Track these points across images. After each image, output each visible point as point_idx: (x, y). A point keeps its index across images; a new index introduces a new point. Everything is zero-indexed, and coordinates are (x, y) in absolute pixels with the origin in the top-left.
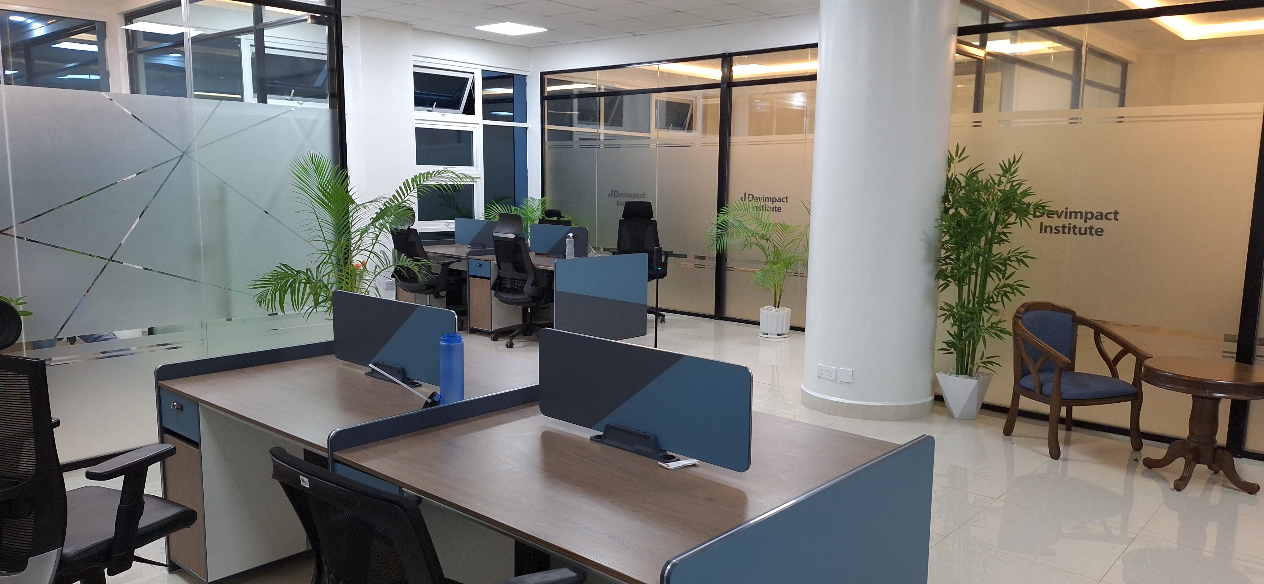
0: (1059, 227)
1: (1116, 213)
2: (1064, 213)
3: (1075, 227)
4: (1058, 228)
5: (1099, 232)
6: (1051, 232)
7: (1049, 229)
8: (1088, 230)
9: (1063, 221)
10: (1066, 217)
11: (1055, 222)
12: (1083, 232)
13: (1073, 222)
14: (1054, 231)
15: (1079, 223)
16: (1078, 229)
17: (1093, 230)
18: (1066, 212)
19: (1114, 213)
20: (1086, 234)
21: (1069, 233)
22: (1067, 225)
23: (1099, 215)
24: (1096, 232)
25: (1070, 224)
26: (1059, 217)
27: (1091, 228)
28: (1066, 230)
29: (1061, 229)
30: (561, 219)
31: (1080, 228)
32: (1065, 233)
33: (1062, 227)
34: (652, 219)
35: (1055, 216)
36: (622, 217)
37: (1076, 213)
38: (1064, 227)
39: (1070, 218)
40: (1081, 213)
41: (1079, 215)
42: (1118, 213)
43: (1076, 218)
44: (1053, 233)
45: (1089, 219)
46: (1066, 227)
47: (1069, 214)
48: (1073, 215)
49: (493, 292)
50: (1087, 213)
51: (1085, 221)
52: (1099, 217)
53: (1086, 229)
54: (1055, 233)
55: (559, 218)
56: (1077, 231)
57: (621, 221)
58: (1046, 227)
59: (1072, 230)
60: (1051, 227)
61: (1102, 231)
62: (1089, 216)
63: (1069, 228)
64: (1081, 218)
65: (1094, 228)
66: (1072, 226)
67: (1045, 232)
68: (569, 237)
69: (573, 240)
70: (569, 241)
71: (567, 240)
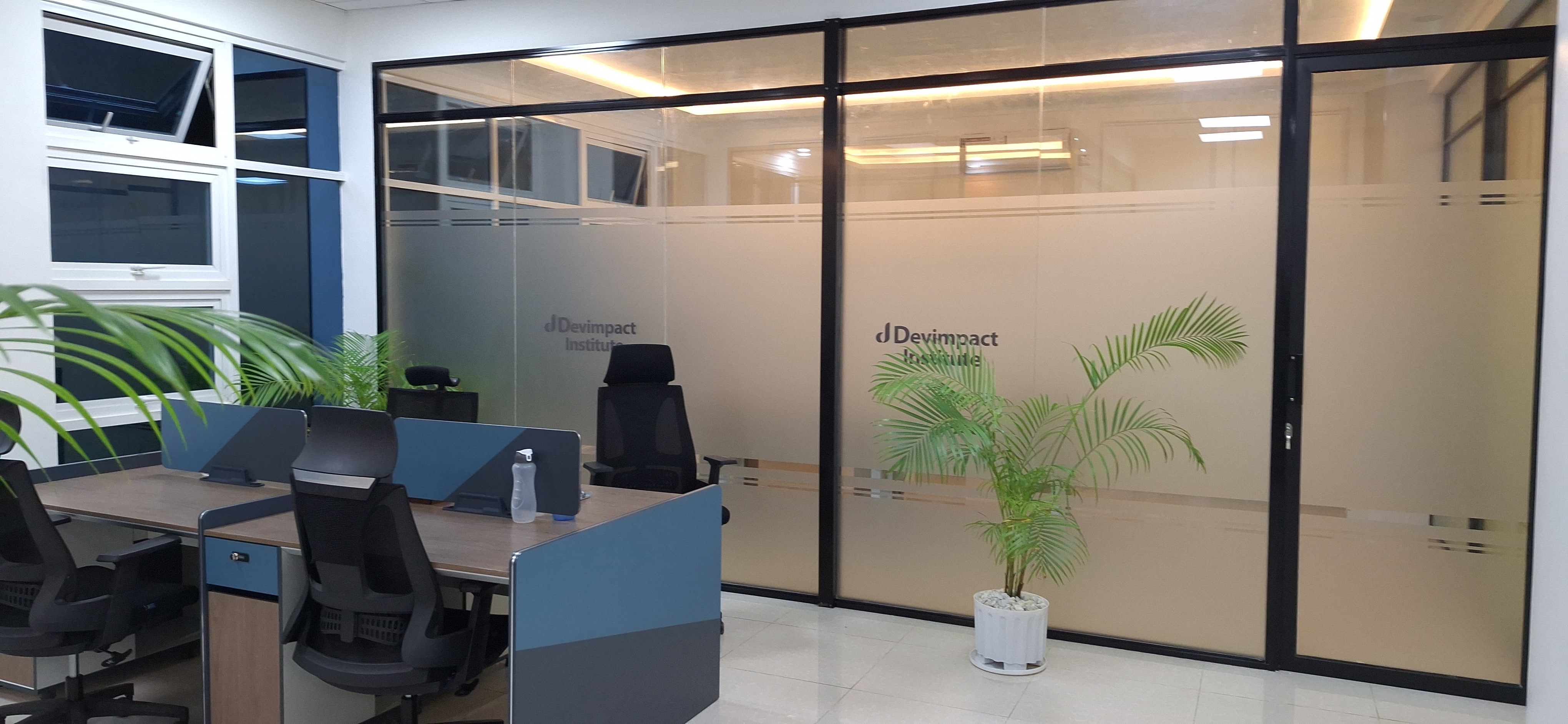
30: (449, 389)
34: (670, 383)
36: (605, 381)
49: (290, 648)
55: (441, 387)
57: (601, 390)
68: (522, 459)
69: (531, 467)
70: (522, 472)
71: (516, 469)
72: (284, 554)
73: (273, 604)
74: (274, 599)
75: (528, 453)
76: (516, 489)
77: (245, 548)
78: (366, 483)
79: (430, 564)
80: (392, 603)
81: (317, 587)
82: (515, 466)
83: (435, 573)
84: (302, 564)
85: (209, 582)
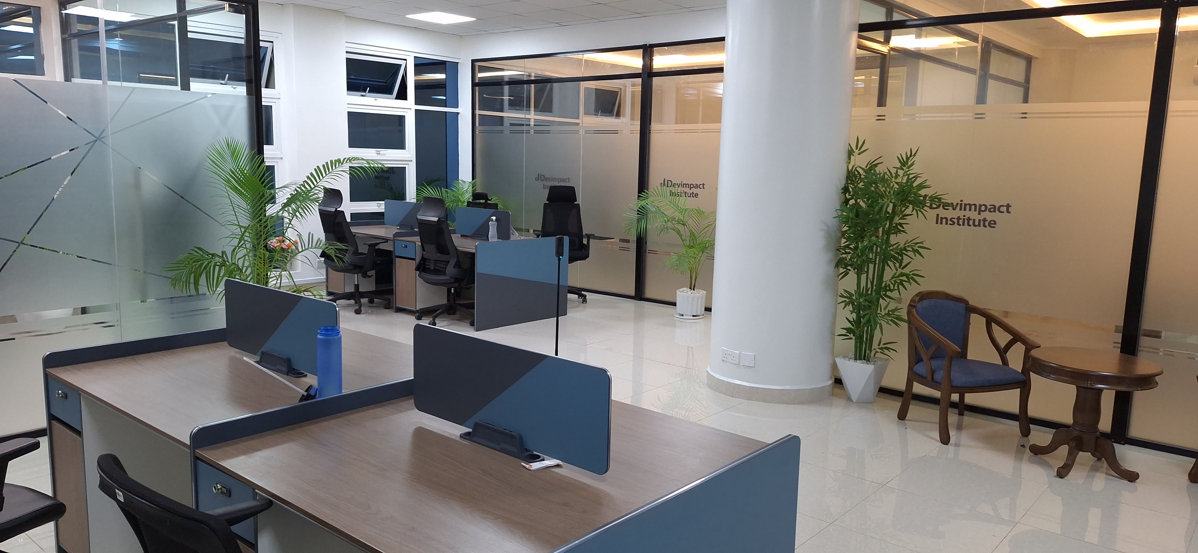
0: (954, 218)
1: (1008, 206)
2: (959, 205)
3: (969, 219)
4: (953, 220)
5: (992, 224)
6: (946, 224)
7: (944, 220)
8: (982, 222)
9: (958, 213)
10: (961, 209)
11: (950, 214)
12: (977, 223)
13: (968, 214)
14: (949, 222)
15: (973, 215)
16: (972, 220)
17: (986, 222)
18: (961, 204)
19: (1006, 206)
20: (979, 225)
21: (964, 225)
22: (962, 217)
23: (992, 208)
24: (990, 224)
25: (964, 216)
26: (954, 209)
27: (985, 220)
28: (961, 222)
29: (956, 221)
30: (489, 202)
31: (974, 220)
32: (960, 225)
33: (957, 219)
34: (575, 203)
35: (951, 208)
36: (547, 200)
37: (970, 205)
38: (959, 219)
39: (965, 210)
40: (975, 205)
41: (973, 207)
42: (1010, 206)
43: (970, 210)
44: (948, 224)
45: (983, 211)
46: (961, 219)
47: (963, 206)
48: (968, 207)
50: (980, 206)
51: (979, 214)
52: (992, 210)
53: (980, 220)
54: (950, 224)
55: (486, 201)
56: (971, 222)
57: (545, 204)
58: (942, 218)
59: (966, 222)
60: (946, 219)
61: (995, 223)
62: (983, 208)
63: (964, 219)
64: (975, 210)
65: (987, 220)
66: (966, 218)
67: (941, 223)
68: (492, 220)
69: (496, 223)
70: (492, 224)
71: (490, 223)
72: (417, 245)
73: (413, 261)
74: (414, 259)
75: (494, 218)
76: (490, 230)
77: (406, 243)
78: (436, 219)
79: (455, 246)
80: (444, 257)
81: (424, 253)
82: (490, 222)
83: (457, 249)
84: (421, 248)
85: (396, 255)
